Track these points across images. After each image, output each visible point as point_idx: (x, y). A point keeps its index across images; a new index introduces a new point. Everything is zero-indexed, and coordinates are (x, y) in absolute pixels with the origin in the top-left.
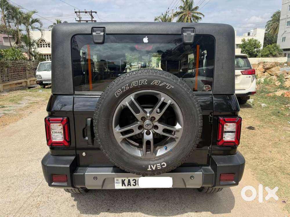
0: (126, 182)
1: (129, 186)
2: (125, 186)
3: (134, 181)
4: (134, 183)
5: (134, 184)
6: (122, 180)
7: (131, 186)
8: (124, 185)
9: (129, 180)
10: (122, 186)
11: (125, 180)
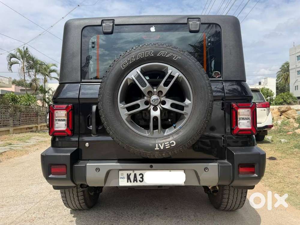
0: (132, 177)
1: (135, 182)
2: (131, 182)
3: (141, 176)
4: (141, 178)
5: (141, 180)
6: (128, 174)
7: (137, 182)
8: (129, 180)
9: (135, 175)
10: (128, 182)
11: (130, 174)
